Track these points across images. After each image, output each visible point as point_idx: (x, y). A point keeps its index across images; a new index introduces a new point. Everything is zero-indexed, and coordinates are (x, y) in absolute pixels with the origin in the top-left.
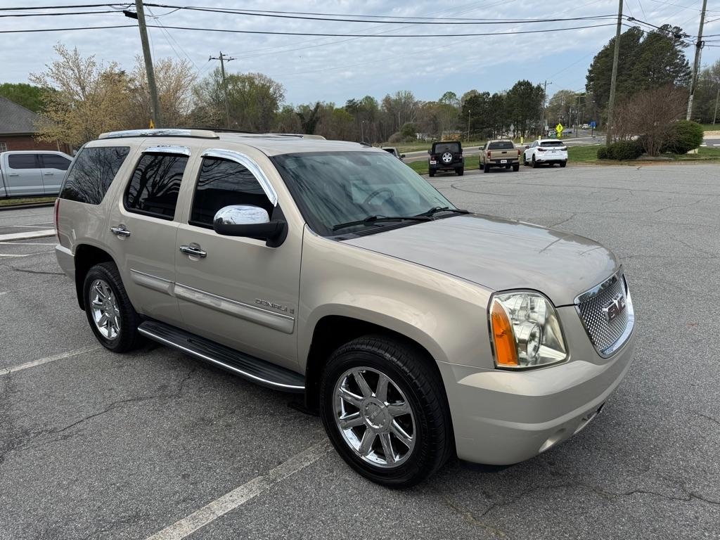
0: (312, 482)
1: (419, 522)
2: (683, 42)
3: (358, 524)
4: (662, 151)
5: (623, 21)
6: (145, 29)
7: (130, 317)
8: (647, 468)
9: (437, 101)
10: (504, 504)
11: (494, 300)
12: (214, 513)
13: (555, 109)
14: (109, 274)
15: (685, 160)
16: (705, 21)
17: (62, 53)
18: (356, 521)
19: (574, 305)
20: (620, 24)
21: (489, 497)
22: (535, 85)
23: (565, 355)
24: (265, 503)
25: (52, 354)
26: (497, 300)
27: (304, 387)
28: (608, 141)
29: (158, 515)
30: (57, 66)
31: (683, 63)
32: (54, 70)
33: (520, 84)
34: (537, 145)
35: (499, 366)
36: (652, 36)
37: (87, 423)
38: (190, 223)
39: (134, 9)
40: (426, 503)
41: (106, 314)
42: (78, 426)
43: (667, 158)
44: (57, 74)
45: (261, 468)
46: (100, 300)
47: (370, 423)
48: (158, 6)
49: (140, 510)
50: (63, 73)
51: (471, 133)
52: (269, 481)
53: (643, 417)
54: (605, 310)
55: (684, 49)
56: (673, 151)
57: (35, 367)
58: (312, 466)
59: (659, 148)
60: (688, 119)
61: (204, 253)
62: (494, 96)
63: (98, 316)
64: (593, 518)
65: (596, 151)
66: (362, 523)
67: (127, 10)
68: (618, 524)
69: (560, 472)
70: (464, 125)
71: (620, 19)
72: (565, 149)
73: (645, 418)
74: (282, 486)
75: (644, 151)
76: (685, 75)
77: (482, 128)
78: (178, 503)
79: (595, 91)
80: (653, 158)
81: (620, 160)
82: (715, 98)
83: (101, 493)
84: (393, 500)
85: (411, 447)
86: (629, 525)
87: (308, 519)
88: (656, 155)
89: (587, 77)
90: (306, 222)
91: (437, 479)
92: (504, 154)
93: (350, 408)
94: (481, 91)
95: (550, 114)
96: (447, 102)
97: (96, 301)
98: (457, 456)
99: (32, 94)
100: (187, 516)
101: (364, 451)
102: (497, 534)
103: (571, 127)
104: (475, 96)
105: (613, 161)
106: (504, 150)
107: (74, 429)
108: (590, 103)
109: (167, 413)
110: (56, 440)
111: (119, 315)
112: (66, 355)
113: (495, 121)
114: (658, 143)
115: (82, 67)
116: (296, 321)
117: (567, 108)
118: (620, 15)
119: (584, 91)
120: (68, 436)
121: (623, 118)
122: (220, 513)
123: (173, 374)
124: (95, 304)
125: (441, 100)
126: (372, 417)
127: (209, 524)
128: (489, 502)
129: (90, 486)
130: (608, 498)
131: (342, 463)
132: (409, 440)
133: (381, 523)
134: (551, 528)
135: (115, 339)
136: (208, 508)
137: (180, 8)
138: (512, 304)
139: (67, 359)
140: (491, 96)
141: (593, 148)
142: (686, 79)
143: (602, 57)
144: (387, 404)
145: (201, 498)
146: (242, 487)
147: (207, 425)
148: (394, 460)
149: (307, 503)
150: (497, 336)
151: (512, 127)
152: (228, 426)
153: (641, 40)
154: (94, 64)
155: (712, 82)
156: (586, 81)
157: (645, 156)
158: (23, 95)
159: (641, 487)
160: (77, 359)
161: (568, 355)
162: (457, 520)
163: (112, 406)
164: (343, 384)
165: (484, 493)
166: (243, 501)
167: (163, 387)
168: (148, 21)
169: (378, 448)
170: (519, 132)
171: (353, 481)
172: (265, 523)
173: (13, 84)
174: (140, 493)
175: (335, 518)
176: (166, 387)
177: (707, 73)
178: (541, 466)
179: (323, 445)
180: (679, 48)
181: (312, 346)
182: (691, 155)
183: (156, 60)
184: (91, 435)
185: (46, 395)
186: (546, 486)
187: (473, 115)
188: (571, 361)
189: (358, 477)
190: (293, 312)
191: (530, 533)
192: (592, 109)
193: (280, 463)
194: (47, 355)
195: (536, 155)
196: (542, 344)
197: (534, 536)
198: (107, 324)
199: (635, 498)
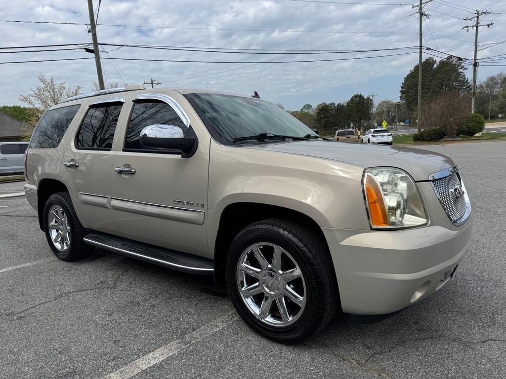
0: (221, 342)
1: (312, 368)
2: (463, 67)
3: (261, 372)
4: (458, 135)
5: (423, 50)
6: (99, 60)
7: (77, 230)
8: (494, 324)
9: (299, 110)
10: (382, 353)
11: (366, 174)
12: (139, 367)
13: (380, 114)
14: (63, 199)
15: (473, 140)
16: (478, 50)
17: (43, 81)
18: (259, 370)
19: (429, 181)
20: (421, 52)
21: (369, 348)
22: (366, 97)
23: (425, 220)
24: (182, 359)
25: (17, 264)
26: (369, 174)
27: (213, 270)
28: (419, 130)
29: (92, 371)
30: (39, 89)
31: (464, 80)
32: (36, 92)
33: (355, 96)
34: (371, 132)
35: (374, 227)
36: (442, 63)
37: (39, 308)
38: (123, 151)
39: (92, 47)
40: (317, 354)
41: (60, 232)
42: (32, 310)
43: (461, 139)
44: (39, 95)
45: (180, 334)
46: (56, 222)
47: (268, 291)
48: (108, 45)
49: (76, 368)
50: (43, 95)
51: (323, 130)
52: (185, 343)
53: (482, 289)
54: (451, 190)
55: (464, 71)
56: (464, 134)
57: (3, 273)
58: (221, 331)
59: (455, 132)
60: (473, 112)
61: (134, 170)
62: (338, 105)
63: (54, 234)
64: (458, 360)
65: (412, 138)
66: (264, 371)
67: (87, 47)
68: (480, 364)
69: (424, 328)
70: (318, 125)
71: (421, 49)
72: (391, 135)
73: (483, 290)
74: (196, 346)
75: (445, 135)
76: (467, 88)
77: (331, 127)
78: (109, 361)
79: (406, 100)
80: (452, 139)
81: (429, 141)
82: (489, 102)
83: (45, 356)
84: (289, 354)
85: (302, 306)
86: (490, 364)
87: (218, 370)
88: (454, 137)
89: (401, 91)
90: (213, 137)
91: (324, 337)
92: (348, 139)
93: (251, 280)
94: (328, 102)
95: (377, 117)
96: (306, 111)
97: (53, 223)
98: (342, 310)
99: (22, 113)
100: (116, 370)
101: (263, 314)
102: (379, 375)
103: (392, 125)
104: (325, 106)
105: (424, 142)
106: (348, 136)
107: (28, 312)
108: (404, 108)
109: (103, 299)
110: (12, 320)
111: (69, 231)
112: (28, 264)
113: (340, 122)
114: (454, 129)
115: (56, 90)
116: (206, 213)
117: (388, 112)
118: (421, 46)
119: (399, 100)
120: (22, 317)
121: (428, 113)
122: (144, 367)
123: (110, 274)
124: (52, 225)
125: (302, 110)
126: (269, 285)
127: (135, 376)
128: (369, 352)
129: (37, 353)
130: (467, 346)
131: (246, 328)
132: (301, 299)
133: (280, 370)
134: (424, 369)
135: (67, 250)
136: (134, 364)
137: (123, 46)
138: (381, 178)
139: (28, 266)
140: (336, 105)
141: (409, 136)
142: (467, 90)
143: (410, 78)
144: (281, 272)
145: (128, 357)
146: (163, 347)
147: (135, 306)
148: (289, 319)
149: (217, 357)
150: (371, 202)
151: (352, 125)
152: (153, 306)
153: (435, 66)
154: (64, 88)
155: (485, 92)
156: (400, 94)
157: (445, 138)
158: (15, 113)
159: (493, 336)
160: (36, 266)
161: (428, 220)
162: (345, 366)
163: (60, 296)
164: (245, 260)
165: (364, 345)
166: (164, 358)
167: (103, 282)
168: (101, 55)
169: (274, 311)
170: (357, 128)
171: (255, 341)
172: (182, 373)
173: (9, 106)
174: (77, 355)
175: (241, 368)
176: (104, 282)
177: (481, 86)
178: (407, 325)
179: (229, 316)
180: (461, 70)
181: (219, 232)
182: (477, 137)
183: (107, 85)
184: (41, 316)
185: (8, 290)
186: (415, 339)
187: (324, 118)
188: (431, 225)
189: (259, 338)
190: (203, 206)
191: (407, 373)
192: (406, 112)
193: (194, 330)
194: (14, 265)
195: (371, 140)
196: (406, 213)
197: (411, 375)
198: (61, 240)
199: (489, 345)
